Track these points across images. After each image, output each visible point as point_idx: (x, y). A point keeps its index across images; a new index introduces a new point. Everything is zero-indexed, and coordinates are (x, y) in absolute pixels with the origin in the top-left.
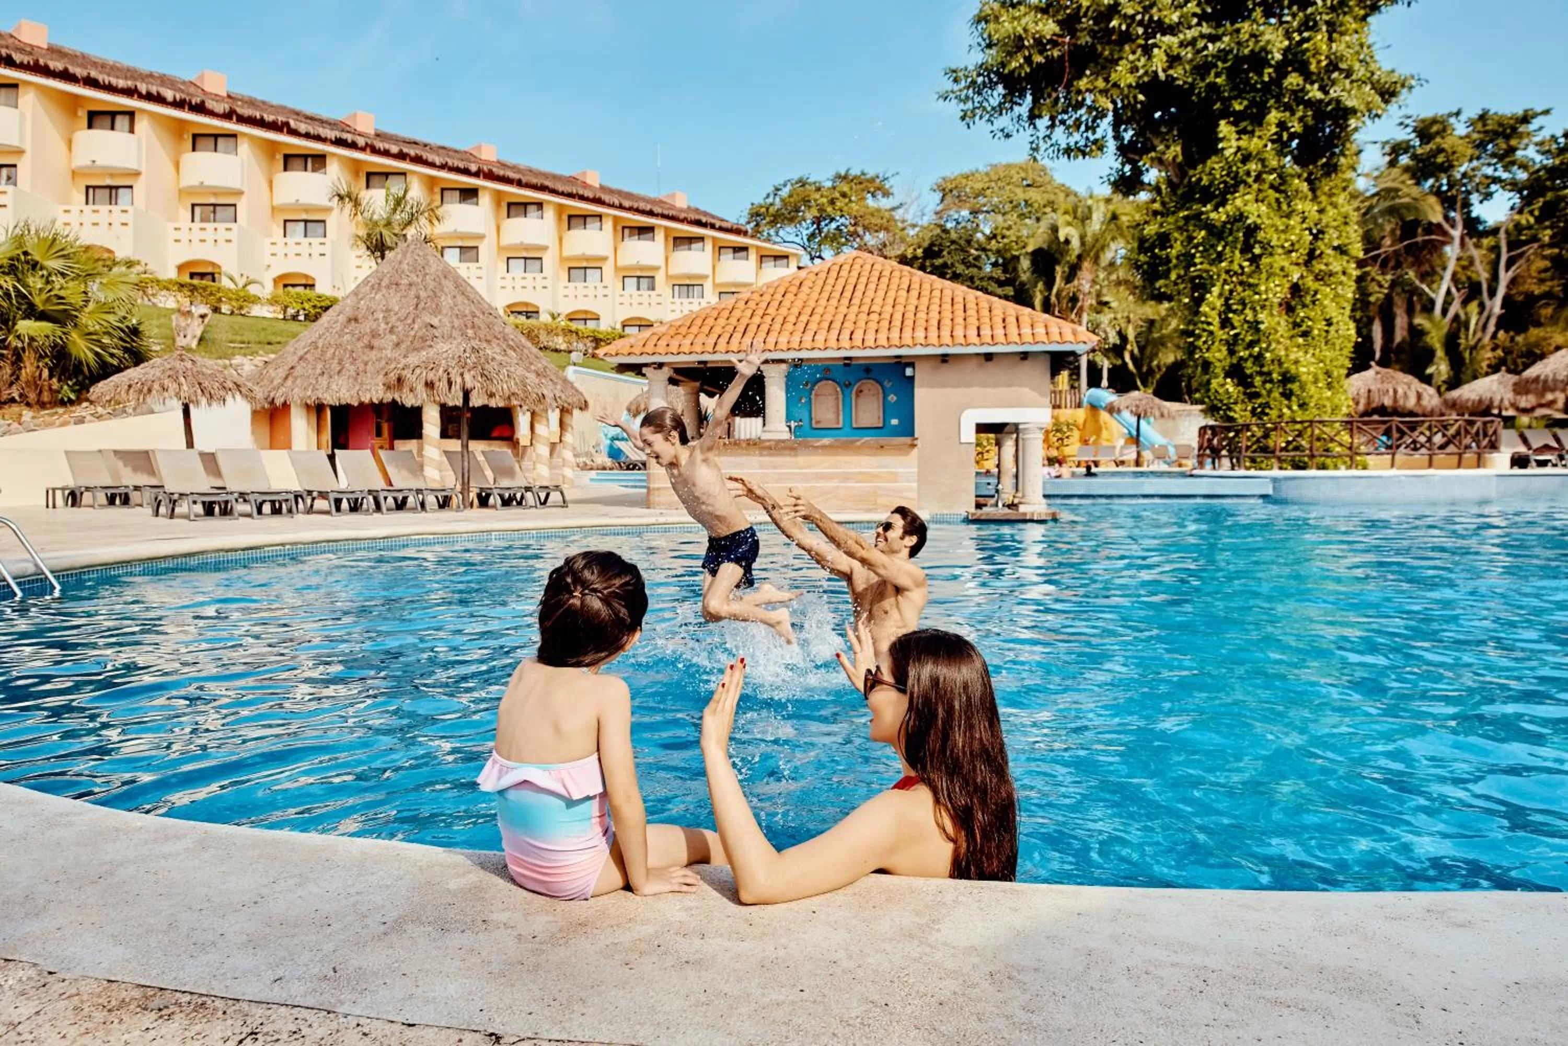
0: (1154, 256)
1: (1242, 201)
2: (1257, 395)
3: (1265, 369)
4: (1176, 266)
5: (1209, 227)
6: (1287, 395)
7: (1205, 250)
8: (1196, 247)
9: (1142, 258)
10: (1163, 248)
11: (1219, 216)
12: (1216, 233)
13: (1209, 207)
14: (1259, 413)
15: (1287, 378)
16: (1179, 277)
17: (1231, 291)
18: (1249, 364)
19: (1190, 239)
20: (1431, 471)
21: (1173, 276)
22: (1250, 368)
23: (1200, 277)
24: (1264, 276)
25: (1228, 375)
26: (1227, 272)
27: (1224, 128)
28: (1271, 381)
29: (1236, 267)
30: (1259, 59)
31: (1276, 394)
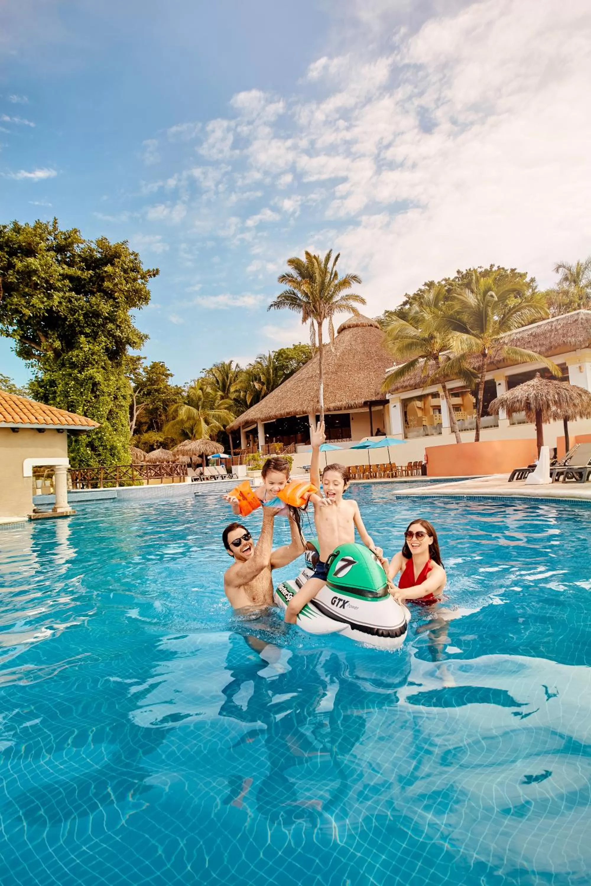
0: (46, 389)
1: (91, 371)
2: (99, 455)
3: (103, 444)
4: (59, 396)
5: (76, 379)
6: (113, 455)
7: (74, 390)
8: (70, 388)
9: (41, 390)
10: (51, 386)
11: (81, 376)
12: (80, 383)
13: (76, 371)
14: (102, 462)
15: (113, 448)
16: (61, 400)
17: (87, 410)
18: (97, 440)
19: (67, 384)
20: (173, 484)
21: (58, 400)
22: (97, 443)
23: (72, 402)
24: (101, 404)
25: (87, 446)
26: (85, 401)
27: (82, 339)
28: (107, 449)
29: (89, 399)
30: (97, 315)
31: (108, 455)
